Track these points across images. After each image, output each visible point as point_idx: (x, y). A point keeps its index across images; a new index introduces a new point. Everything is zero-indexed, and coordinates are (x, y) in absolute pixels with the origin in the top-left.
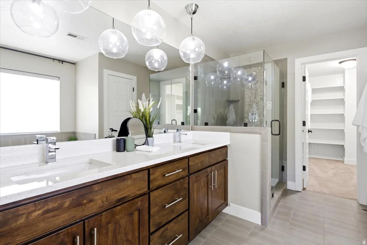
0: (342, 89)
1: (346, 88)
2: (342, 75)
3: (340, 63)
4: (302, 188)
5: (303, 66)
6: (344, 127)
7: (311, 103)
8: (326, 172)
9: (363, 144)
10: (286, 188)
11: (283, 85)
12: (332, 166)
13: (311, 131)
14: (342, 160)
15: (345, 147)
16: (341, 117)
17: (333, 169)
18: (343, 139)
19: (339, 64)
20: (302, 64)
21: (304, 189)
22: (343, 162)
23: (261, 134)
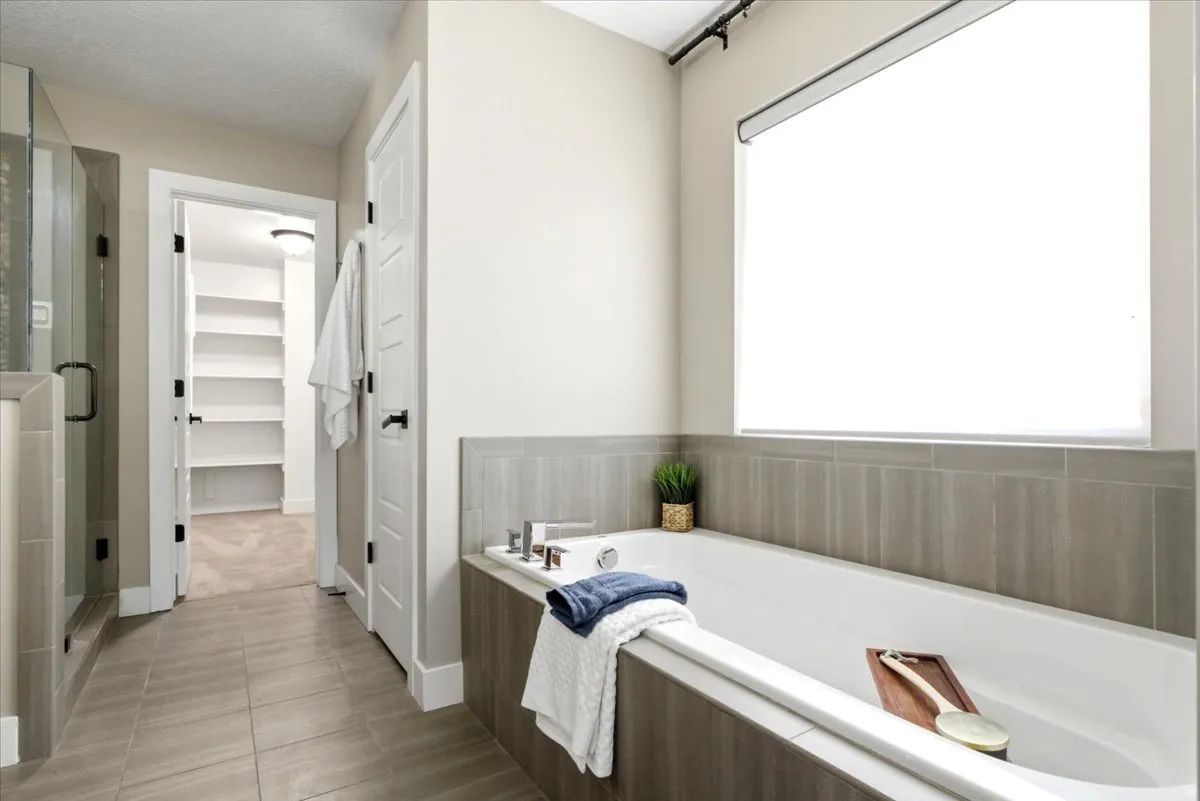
0: (276, 310)
1: (287, 308)
2: (277, 272)
3: (276, 233)
4: (174, 599)
5: (176, 200)
6: (283, 415)
7: (194, 339)
8: (239, 543)
9: (330, 431)
10: (117, 617)
11: (103, 247)
12: (255, 524)
13: (199, 419)
14: (276, 506)
15: (284, 469)
16: (275, 389)
17: (255, 531)
18: (280, 449)
19: (271, 236)
20: (175, 193)
21: (179, 599)
22: (279, 511)
23: (19, 400)
